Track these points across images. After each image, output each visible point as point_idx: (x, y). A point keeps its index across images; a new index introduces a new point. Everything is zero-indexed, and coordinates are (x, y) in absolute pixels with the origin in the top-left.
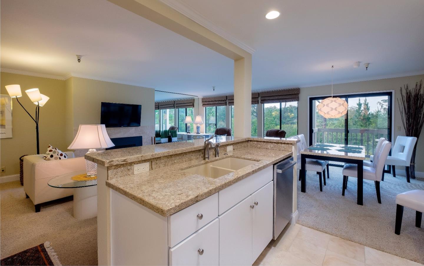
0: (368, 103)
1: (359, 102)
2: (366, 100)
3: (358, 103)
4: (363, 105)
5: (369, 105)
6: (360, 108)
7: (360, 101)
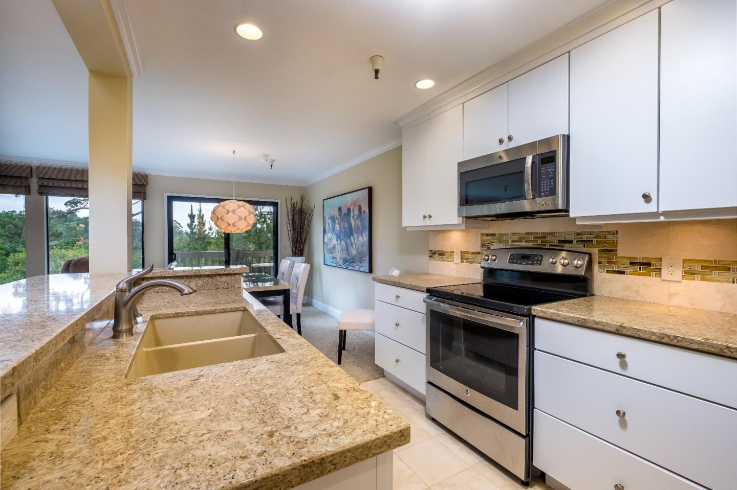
0: (203, 215)
1: (192, 213)
2: (201, 210)
3: (190, 213)
4: (196, 218)
5: (204, 219)
6: (192, 222)
7: (193, 211)
